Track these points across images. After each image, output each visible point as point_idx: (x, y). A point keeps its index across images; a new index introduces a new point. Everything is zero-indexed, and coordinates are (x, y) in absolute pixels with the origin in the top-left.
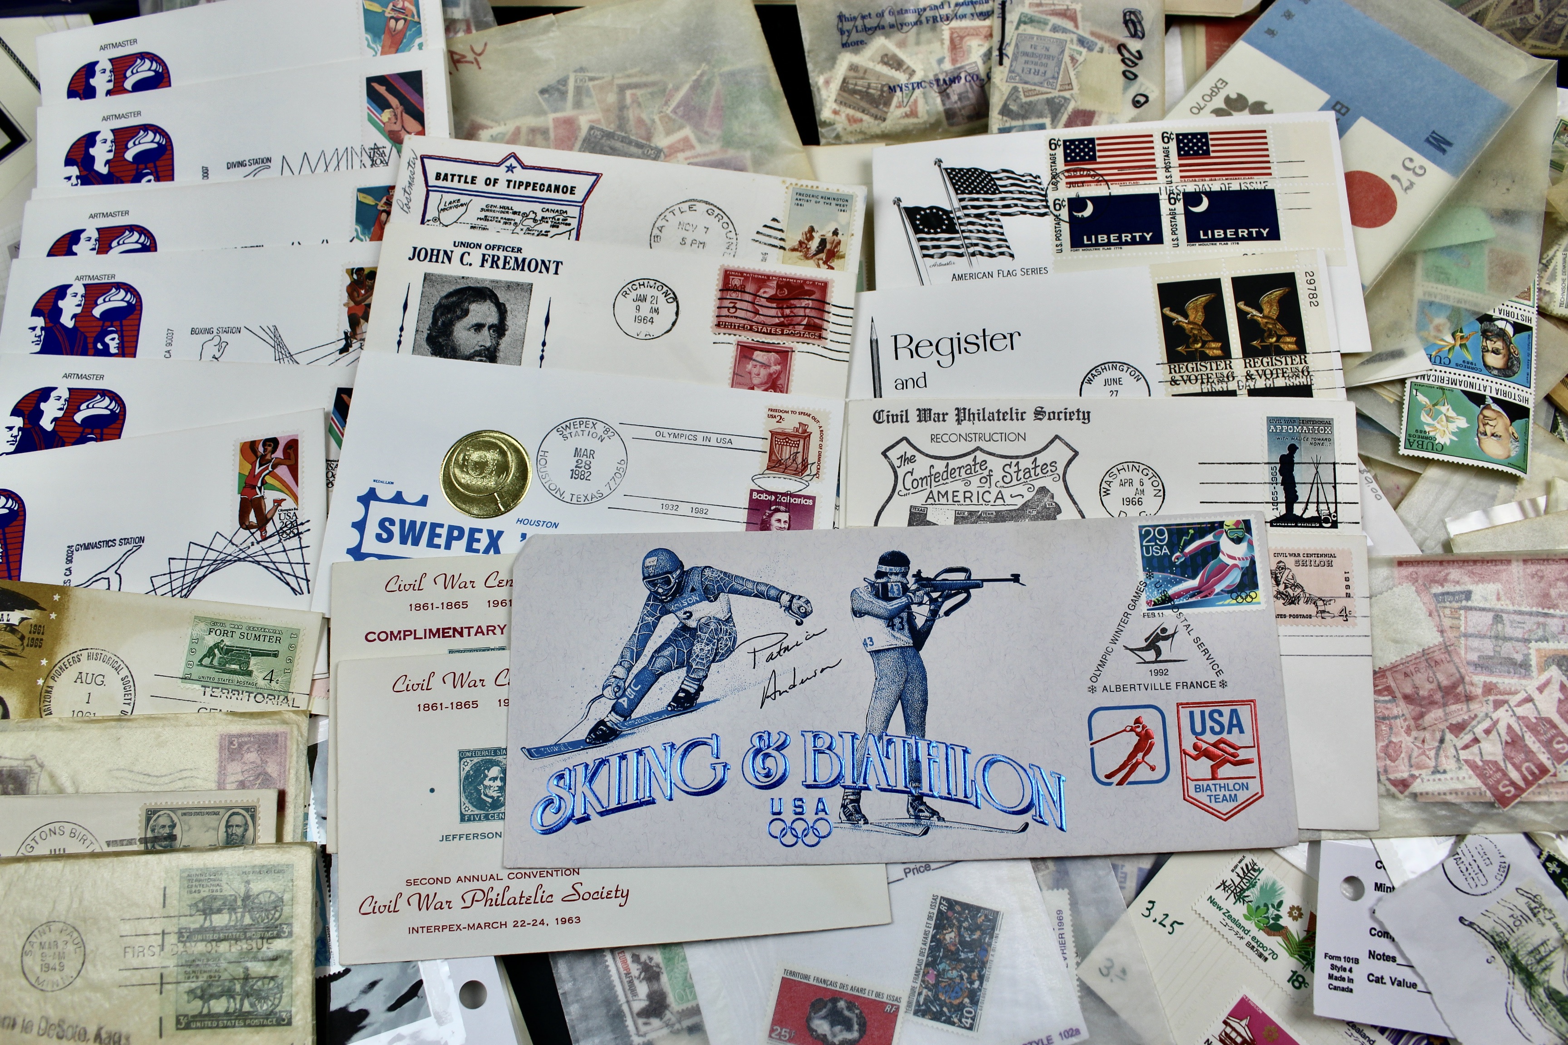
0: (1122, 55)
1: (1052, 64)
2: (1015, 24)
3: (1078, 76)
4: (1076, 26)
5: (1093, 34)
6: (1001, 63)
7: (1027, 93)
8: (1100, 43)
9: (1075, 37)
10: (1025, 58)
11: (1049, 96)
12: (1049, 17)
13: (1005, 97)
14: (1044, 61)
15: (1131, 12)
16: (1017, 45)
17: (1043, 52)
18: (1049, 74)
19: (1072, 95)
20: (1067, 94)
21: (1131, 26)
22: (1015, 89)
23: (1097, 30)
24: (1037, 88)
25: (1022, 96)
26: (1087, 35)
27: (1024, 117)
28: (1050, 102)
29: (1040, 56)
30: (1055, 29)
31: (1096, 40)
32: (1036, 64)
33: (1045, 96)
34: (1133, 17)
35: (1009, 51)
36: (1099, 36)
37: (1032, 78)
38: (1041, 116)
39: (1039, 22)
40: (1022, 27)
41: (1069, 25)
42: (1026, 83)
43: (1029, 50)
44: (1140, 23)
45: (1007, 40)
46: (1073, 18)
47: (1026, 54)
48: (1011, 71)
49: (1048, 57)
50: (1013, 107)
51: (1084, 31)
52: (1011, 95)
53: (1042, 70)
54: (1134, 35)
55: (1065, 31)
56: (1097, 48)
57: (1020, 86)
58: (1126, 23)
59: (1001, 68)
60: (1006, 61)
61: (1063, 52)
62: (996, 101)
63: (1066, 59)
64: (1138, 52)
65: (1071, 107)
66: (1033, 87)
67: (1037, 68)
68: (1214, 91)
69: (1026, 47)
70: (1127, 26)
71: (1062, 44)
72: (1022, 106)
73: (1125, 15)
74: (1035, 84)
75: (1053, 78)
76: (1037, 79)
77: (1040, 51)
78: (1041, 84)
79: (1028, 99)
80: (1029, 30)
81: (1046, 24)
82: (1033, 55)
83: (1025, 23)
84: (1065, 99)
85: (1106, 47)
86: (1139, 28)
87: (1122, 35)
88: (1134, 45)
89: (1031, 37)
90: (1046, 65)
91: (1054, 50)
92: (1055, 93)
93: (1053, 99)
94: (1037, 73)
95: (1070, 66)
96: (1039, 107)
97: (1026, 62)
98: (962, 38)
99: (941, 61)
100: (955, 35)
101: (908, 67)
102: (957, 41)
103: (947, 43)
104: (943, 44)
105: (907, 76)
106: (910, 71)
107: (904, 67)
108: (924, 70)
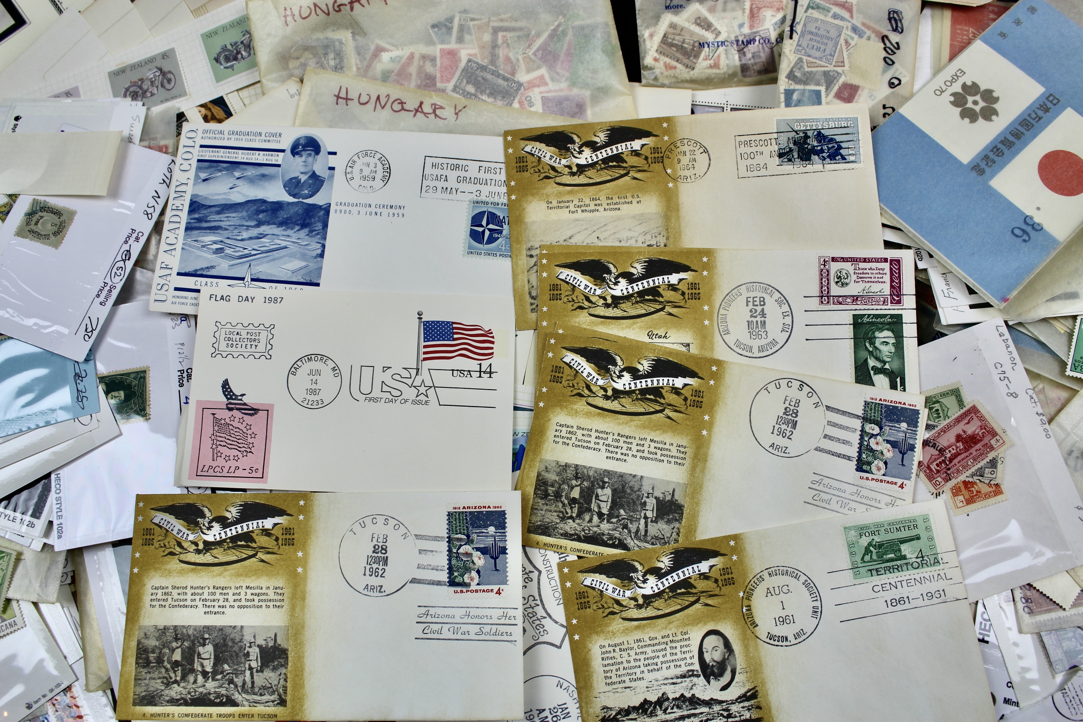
0: (885, 44)
1: (830, 44)
2: (805, 8)
3: (849, 55)
4: (852, 17)
5: (863, 24)
6: (791, 37)
7: (810, 64)
8: (868, 33)
9: (850, 25)
10: (810, 36)
11: (826, 69)
12: (831, 6)
13: (792, 65)
14: (825, 41)
15: (894, 12)
16: (805, 25)
17: (825, 33)
18: (827, 52)
19: (843, 71)
20: (839, 70)
21: (893, 22)
22: (800, 60)
23: (867, 22)
24: (818, 62)
25: (805, 67)
26: (859, 25)
27: (805, 83)
28: (826, 74)
29: (822, 36)
30: (835, 16)
31: (866, 30)
32: (818, 42)
33: (823, 69)
34: (895, 15)
35: (798, 28)
36: (868, 27)
37: (813, 52)
38: (818, 84)
39: (823, 9)
40: (810, 11)
41: (846, 15)
42: (809, 56)
43: (814, 30)
44: (901, 21)
45: (797, 20)
46: (850, 10)
47: (811, 33)
48: (798, 45)
49: (828, 38)
50: (798, 74)
51: (857, 21)
52: (796, 64)
53: (823, 47)
54: (895, 30)
55: (842, 19)
56: (865, 37)
57: (805, 58)
58: (890, 19)
59: (791, 41)
60: (795, 35)
61: (840, 35)
62: (784, 67)
63: (842, 41)
64: (897, 43)
65: (842, 80)
66: (815, 61)
67: (819, 45)
68: (955, 78)
69: (811, 27)
70: (890, 22)
71: (840, 30)
72: (804, 74)
73: (889, 13)
74: (816, 58)
75: (831, 55)
76: (818, 54)
77: (821, 32)
78: (820, 59)
79: (810, 69)
80: (815, 14)
81: (829, 11)
82: (817, 35)
83: (813, 8)
84: (838, 73)
85: (873, 36)
86: (899, 25)
87: (885, 29)
88: (894, 37)
89: (817, 20)
90: (826, 44)
91: (833, 33)
92: (831, 68)
93: (829, 71)
94: (818, 49)
95: (844, 47)
96: (817, 77)
97: (811, 40)
98: (759, 9)
99: (741, 26)
100: (754, 6)
101: (716, 29)
102: (755, 11)
103: (747, 12)
104: (744, 12)
105: (714, 36)
106: (716, 32)
107: (713, 29)
108: (728, 32)
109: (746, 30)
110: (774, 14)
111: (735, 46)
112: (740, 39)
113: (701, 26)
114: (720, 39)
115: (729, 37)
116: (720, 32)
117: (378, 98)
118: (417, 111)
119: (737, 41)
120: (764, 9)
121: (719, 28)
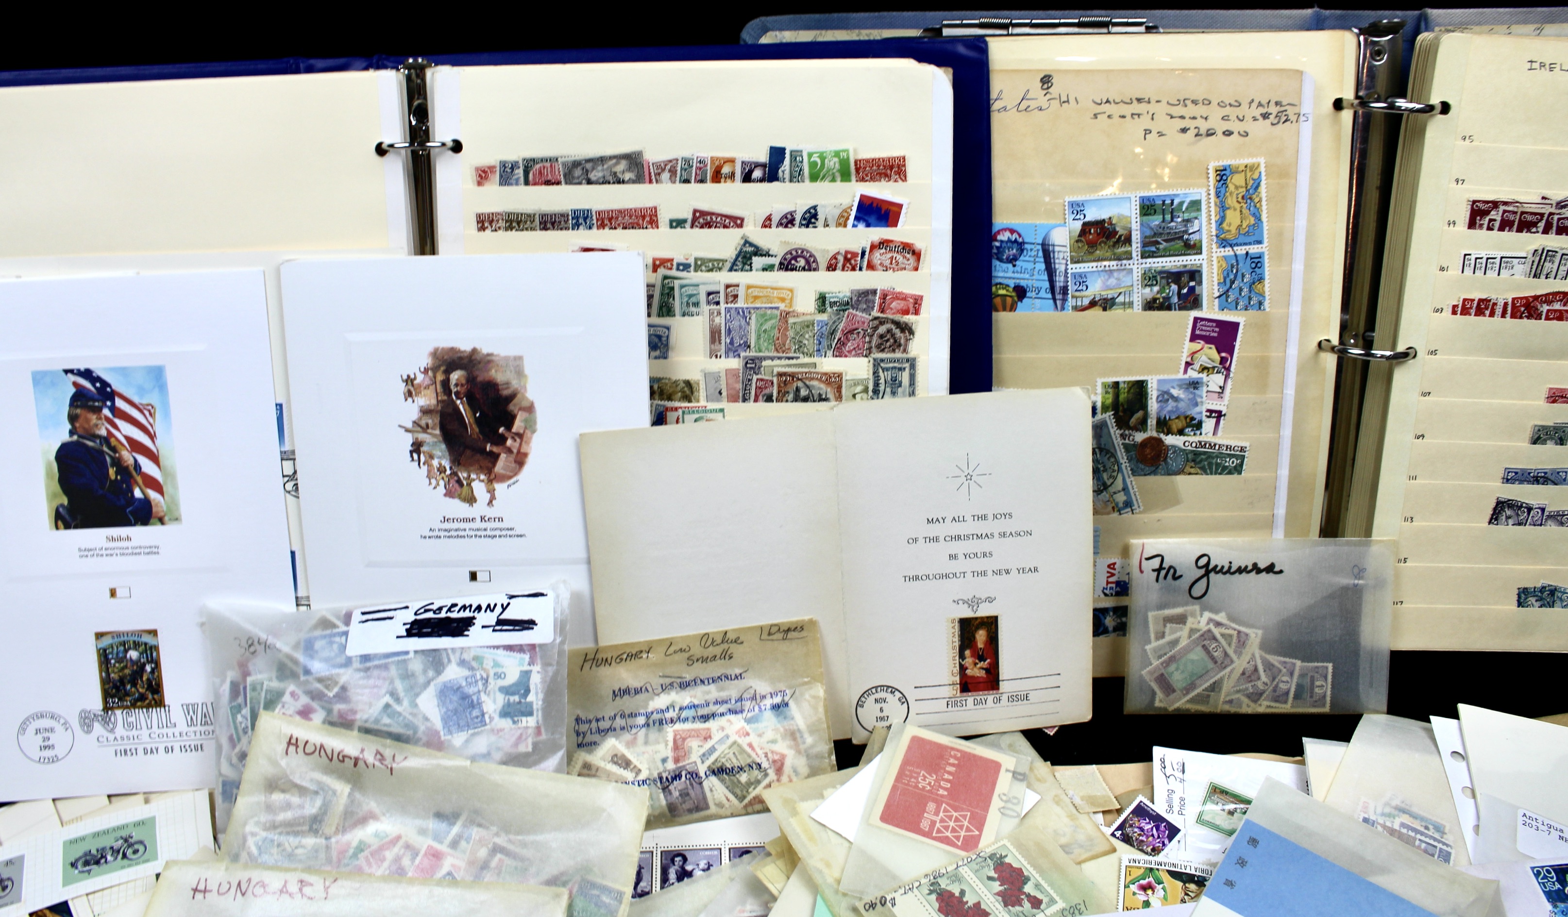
98: (684, 739)
99: (664, 761)
100: (678, 737)
101: (635, 767)
102: (679, 742)
103: (671, 744)
104: (667, 745)
105: (634, 775)
106: (636, 770)
107: (632, 766)
108: (649, 769)
109: (671, 766)
110: (700, 744)
111: (659, 784)
112: (664, 775)
113: (619, 765)
114: (642, 777)
115: (651, 774)
116: (640, 771)
117: (239, 884)
118: (281, 891)
119: (661, 778)
120: (689, 740)
121: (639, 766)
